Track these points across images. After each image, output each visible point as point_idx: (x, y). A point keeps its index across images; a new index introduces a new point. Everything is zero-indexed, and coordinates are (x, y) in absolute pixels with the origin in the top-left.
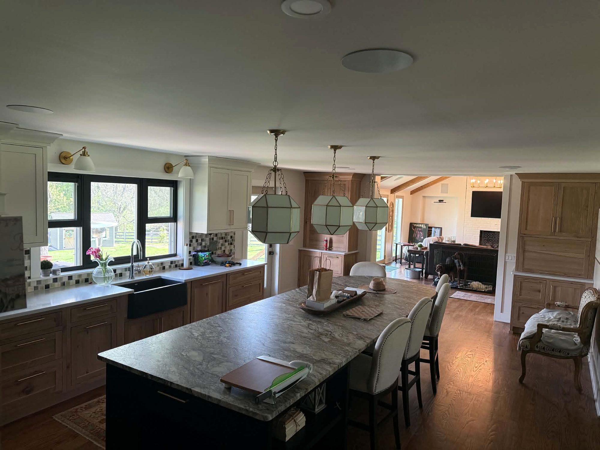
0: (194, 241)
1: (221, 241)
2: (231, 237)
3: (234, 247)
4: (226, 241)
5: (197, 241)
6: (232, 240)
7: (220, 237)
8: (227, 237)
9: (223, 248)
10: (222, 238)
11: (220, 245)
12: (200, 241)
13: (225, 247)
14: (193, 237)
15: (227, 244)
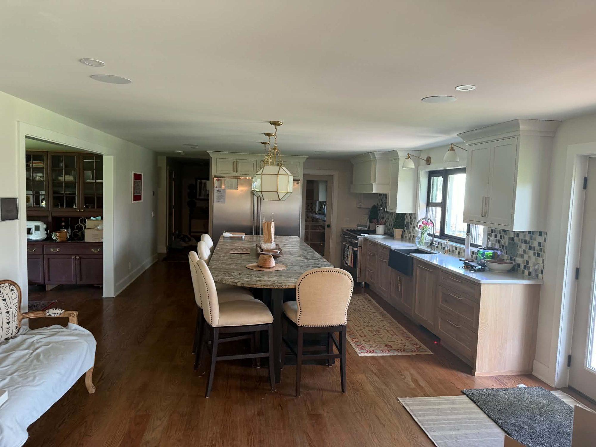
0: (493, 234)
1: (524, 246)
2: (540, 244)
3: (543, 262)
4: (530, 248)
5: (496, 236)
6: (541, 249)
7: (522, 240)
8: (532, 244)
9: (526, 257)
10: (525, 242)
11: (521, 252)
12: (498, 238)
13: (529, 257)
14: (492, 231)
15: (531, 253)
